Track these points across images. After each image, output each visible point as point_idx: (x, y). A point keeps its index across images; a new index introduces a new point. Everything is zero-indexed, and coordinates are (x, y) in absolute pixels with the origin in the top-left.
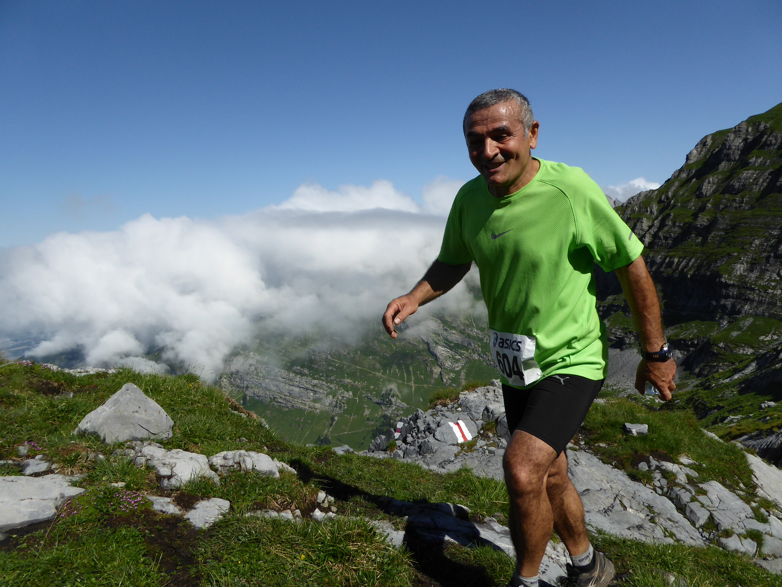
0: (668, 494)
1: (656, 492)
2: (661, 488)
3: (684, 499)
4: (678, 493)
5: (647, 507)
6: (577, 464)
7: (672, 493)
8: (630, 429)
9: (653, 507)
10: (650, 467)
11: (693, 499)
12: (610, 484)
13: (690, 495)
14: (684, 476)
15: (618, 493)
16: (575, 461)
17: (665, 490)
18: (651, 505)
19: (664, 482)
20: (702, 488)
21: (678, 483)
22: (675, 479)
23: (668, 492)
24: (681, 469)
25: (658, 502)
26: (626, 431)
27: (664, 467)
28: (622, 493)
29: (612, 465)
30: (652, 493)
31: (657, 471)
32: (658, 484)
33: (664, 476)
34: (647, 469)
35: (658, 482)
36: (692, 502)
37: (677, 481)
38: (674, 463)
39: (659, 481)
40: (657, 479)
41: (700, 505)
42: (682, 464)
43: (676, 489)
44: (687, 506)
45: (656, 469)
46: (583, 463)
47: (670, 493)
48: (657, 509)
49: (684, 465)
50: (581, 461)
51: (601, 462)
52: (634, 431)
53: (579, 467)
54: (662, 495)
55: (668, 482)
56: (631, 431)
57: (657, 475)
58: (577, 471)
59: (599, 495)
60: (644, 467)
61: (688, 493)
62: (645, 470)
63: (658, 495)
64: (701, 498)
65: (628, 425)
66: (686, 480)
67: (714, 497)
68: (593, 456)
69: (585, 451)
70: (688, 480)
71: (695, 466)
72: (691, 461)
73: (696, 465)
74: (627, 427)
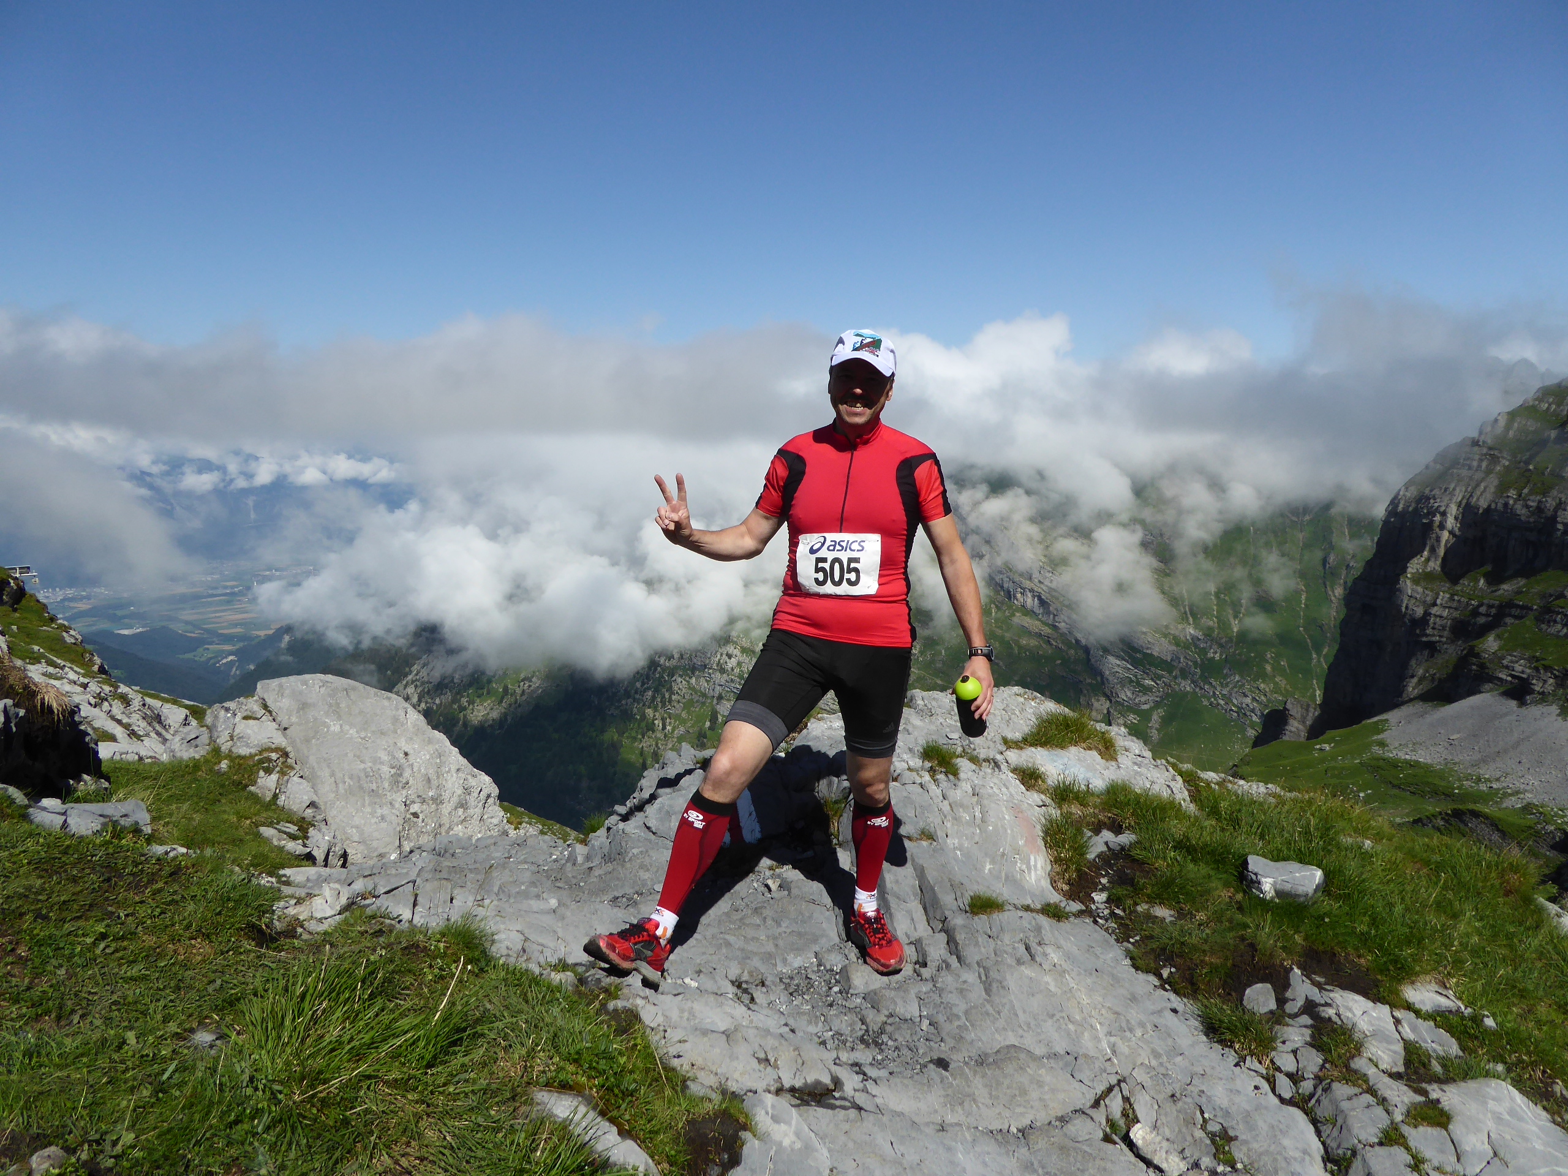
0: (1313, 1101)
1: (1273, 1090)
2: (1295, 1078)
3: (1355, 1131)
4: (1345, 1105)
5: (1212, 1136)
6: (1027, 957)
7: (1325, 1101)
8: (1256, 874)
9: (1236, 1138)
10: (1281, 1001)
11: (1391, 1137)
12: (1113, 1039)
13: (1384, 1122)
14: (1399, 1047)
15: (1126, 1073)
16: (1028, 948)
17: (1307, 1086)
18: (1231, 1133)
19: (1313, 1061)
20: (1438, 1101)
21: (1356, 1072)
22: (1353, 1057)
23: (1312, 1096)
24: (1397, 1022)
25: (1261, 1123)
26: (1245, 880)
27: (1331, 1012)
28: (1140, 1075)
29: (1159, 976)
30: (1256, 1088)
31: (1306, 1020)
32: (1288, 1063)
33: (1316, 1043)
34: (1273, 1005)
35: (1292, 1056)
36: (1381, 1144)
37: (1359, 1064)
38: (1377, 999)
39: (1294, 1052)
40: (1289, 1046)
41: (1409, 1159)
42: (1409, 1007)
43: (1341, 1090)
44: (1359, 1157)
45: (1303, 1013)
46: (1054, 956)
47: (1318, 1101)
48: (1245, 1149)
49: (1418, 1013)
50: (1049, 950)
51: (1128, 962)
52: (1268, 885)
53: (1027, 971)
54: (1290, 1102)
55: (1325, 1061)
56: (1259, 883)
57: (1296, 1034)
58: (1011, 981)
59: (1042, 1071)
60: (1261, 999)
61: (1379, 1111)
62: (1264, 1010)
63: (1276, 1101)
64: (1423, 1138)
65: (1256, 863)
66: (1401, 1062)
67: (1474, 1143)
68: (1112, 940)
69: (1095, 922)
70: (1408, 1063)
71: (1455, 1020)
72: (1443, 1002)
73: (1463, 1018)
74: (1250, 867)
